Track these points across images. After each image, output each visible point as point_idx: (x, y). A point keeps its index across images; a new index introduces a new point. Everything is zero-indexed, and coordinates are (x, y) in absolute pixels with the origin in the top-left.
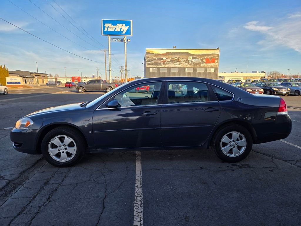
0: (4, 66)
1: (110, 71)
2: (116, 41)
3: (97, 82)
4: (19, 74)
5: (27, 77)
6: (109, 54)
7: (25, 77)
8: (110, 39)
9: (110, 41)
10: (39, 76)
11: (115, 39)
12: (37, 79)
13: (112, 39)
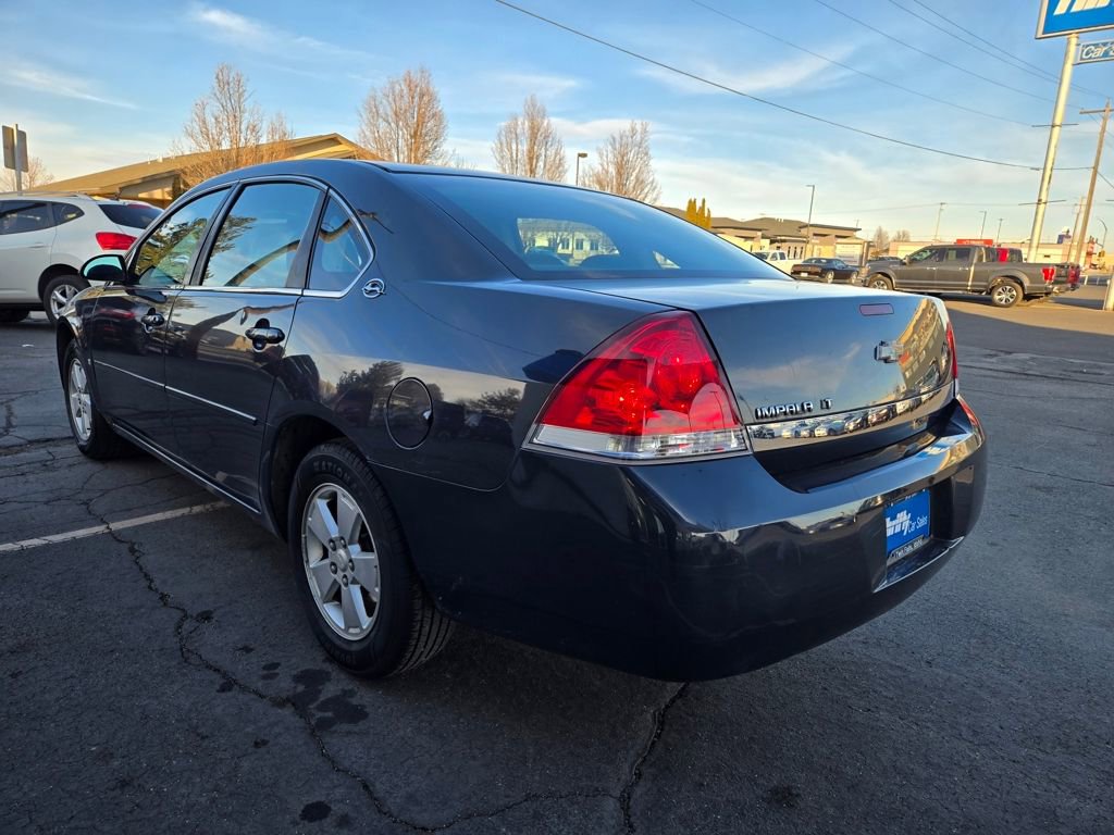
0: (704, 201)
1: (1042, 206)
2: (1106, 54)
3: (953, 254)
4: (760, 230)
5: (784, 241)
6: (1053, 126)
7: (778, 241)
8: (1077, 50)
9: (1076, 58)
10: (825, 235)
11: (1105, 44)
12: (816, 247)
13: (1086, 49)
